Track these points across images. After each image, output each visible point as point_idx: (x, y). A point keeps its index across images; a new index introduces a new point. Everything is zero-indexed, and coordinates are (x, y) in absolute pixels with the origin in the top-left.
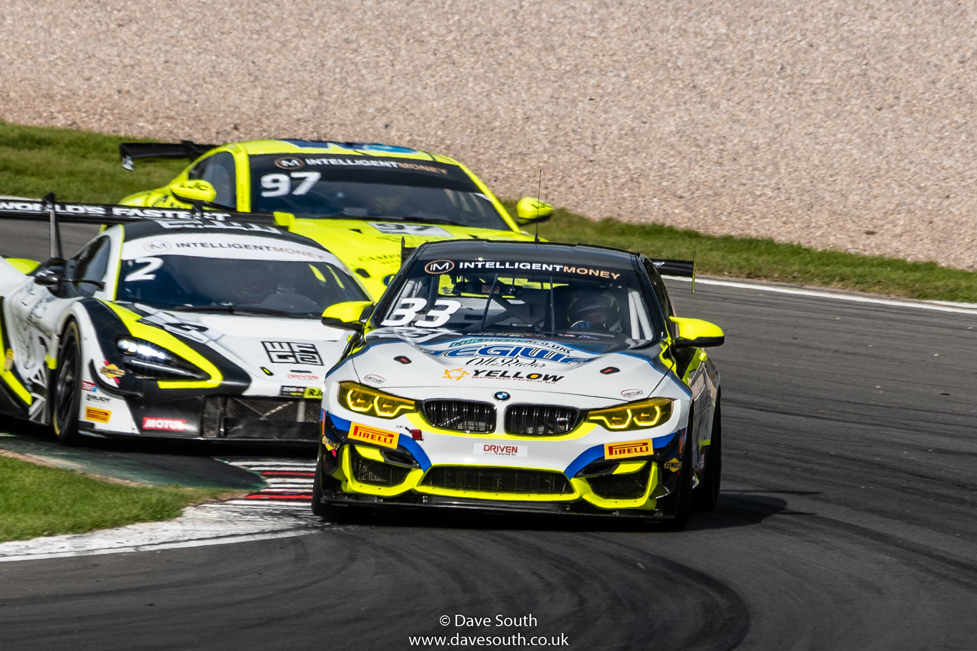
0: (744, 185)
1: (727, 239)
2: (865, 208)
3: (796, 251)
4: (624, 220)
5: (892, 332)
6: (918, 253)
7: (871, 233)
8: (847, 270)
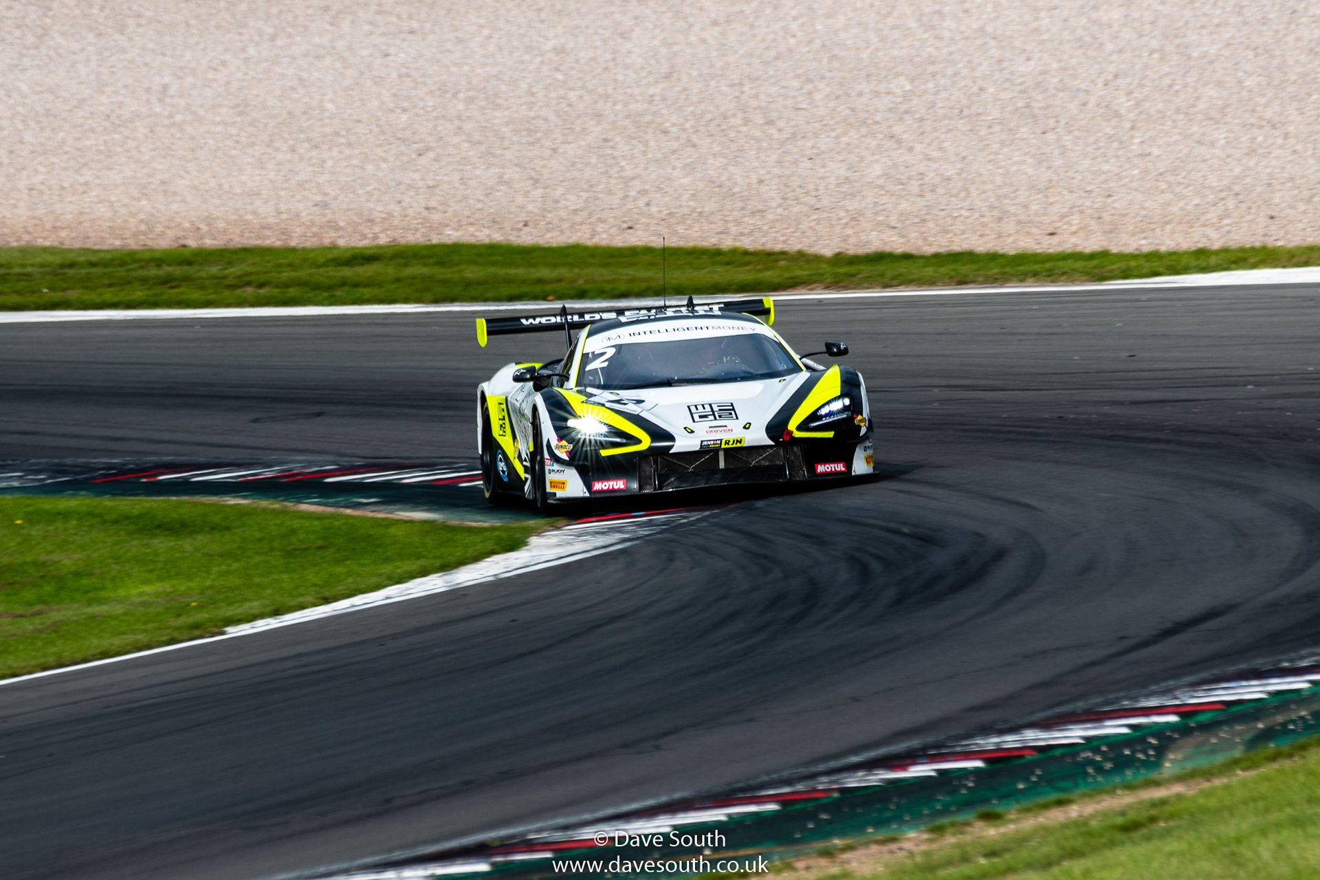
0: (943, 210)
1: (937, 256)
2: (1045, 214)
3: (993, 257)
4: (851, 252)
5: (1081, 312)
6: (1091, 244)
7: (1052, 234)
8: (1037, 267)
